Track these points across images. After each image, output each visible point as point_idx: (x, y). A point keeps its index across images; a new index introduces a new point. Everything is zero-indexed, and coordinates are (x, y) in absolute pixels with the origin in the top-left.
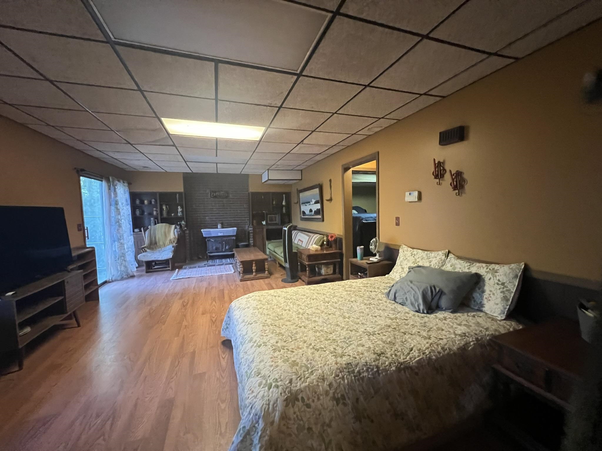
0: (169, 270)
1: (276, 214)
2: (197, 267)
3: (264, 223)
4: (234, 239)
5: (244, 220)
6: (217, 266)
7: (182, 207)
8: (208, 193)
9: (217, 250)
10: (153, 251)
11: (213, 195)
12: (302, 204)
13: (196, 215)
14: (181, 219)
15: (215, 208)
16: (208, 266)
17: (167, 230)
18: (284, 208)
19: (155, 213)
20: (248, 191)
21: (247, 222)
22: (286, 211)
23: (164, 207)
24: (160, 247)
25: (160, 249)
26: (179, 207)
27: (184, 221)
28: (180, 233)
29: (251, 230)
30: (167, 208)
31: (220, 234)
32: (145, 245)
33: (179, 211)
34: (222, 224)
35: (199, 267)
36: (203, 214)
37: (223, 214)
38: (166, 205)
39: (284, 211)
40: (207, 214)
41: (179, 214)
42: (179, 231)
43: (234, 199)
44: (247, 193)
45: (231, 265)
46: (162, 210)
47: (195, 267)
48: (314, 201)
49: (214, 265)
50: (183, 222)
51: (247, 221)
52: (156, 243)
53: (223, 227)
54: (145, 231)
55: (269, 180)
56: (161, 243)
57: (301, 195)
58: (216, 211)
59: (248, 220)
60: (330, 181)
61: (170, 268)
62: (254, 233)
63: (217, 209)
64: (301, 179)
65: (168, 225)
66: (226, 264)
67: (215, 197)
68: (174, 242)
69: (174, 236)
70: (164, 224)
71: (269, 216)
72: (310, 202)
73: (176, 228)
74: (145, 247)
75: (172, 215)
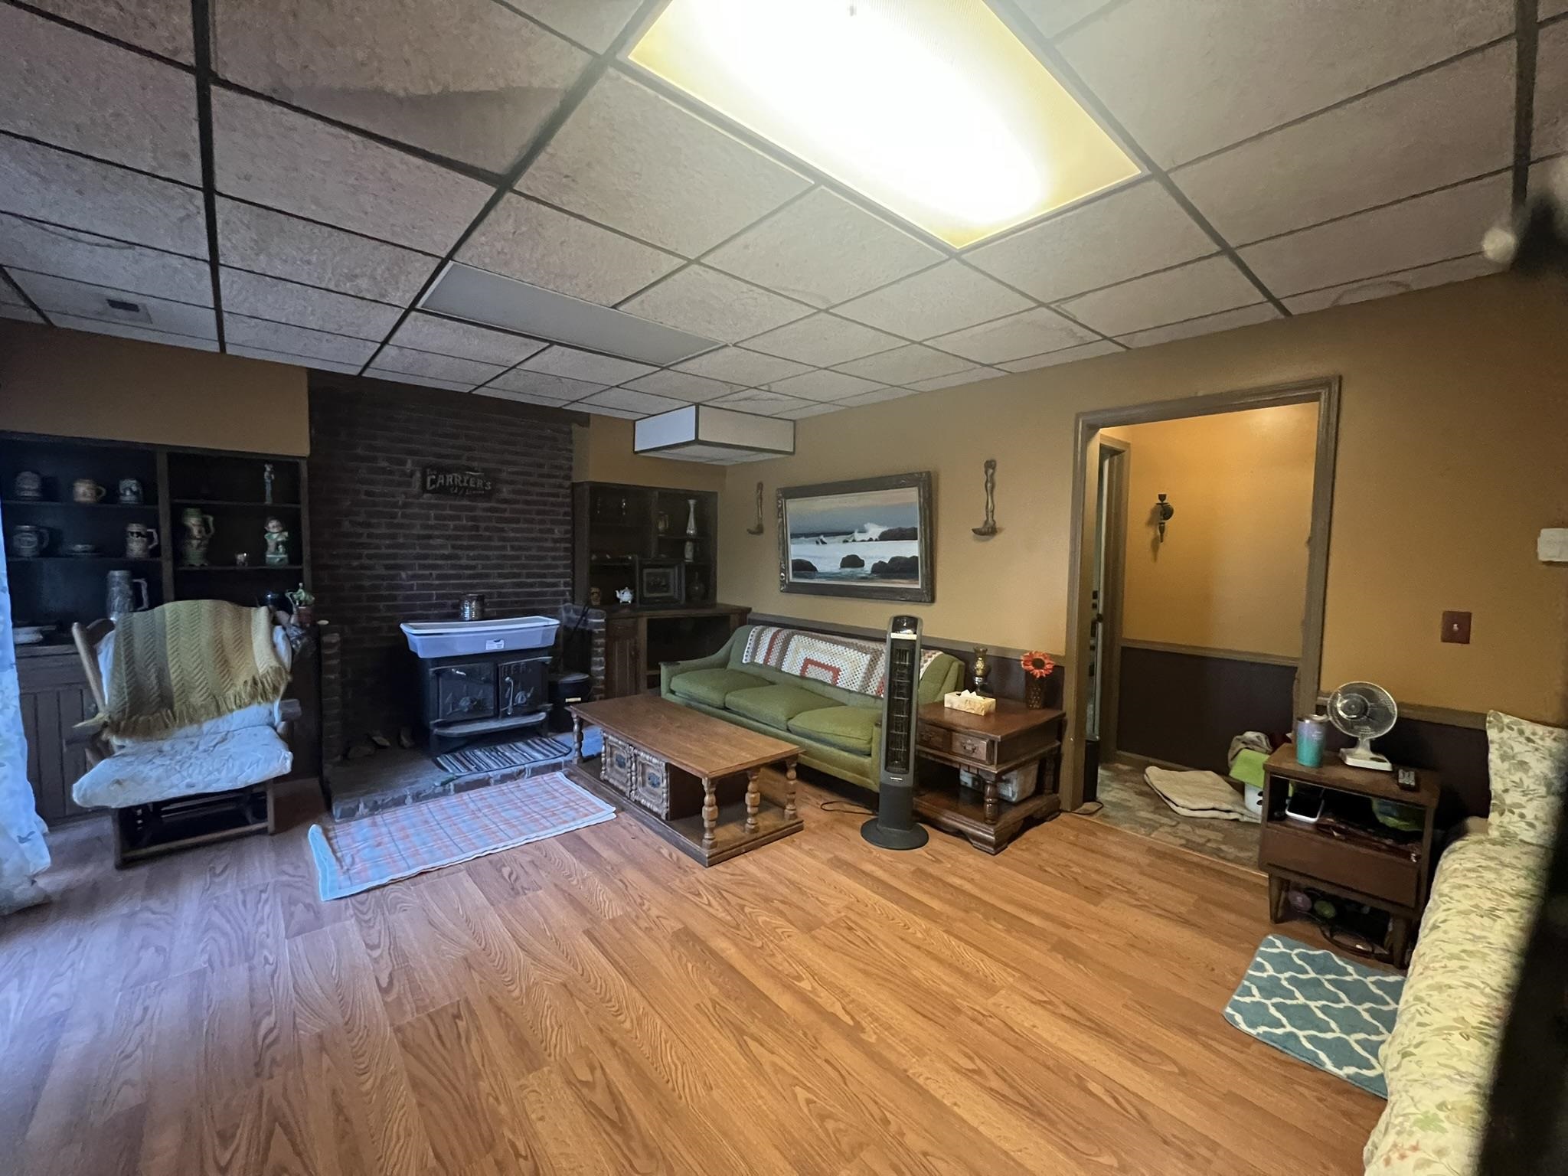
0: (263, 832)
1: (668, 567)
2: (409, 800)
3: (625, 596)
4: (543, 663)
5: (554, 585)
6: (497, 782)
7: (291, 524)
8: (412, 475)
9: (478, 712)
10: (155, 745)
11: (433, 482)
12: (795, 536)
13: (355, 563)
14: (287, 578)
15: (438, 537)
16: (459, 789)
17: (228, 632)
18: (689, 546)
19: (136, 547)
20: (568, 477)
21: (563, 593)
22: (695, 557)
23: (193, 522)
24: (192, 721)
25: (191, 729)
26: (273, 525)
27: (303, 588)
28: (304, 648)
29: (598, 625)
30: (205, 523)
31: (492, 646)
32: (102, 716)
33: (271, 544)
34: (480, 599)
35: (418, 798)
36: (388, 557)
37: (474, 558)
38: (204, 510)
39: (689, 555)
40: (405, 557)
41: (275, 556)
42: (299, 638)
43: (516, 502)
44: (567, 483)
45: (559, 775)
46: (180, 532)
47: (400, 802)
48: (875, 531)
49: (484, 783)
50: (302, 594)
51: (562, 588)
52: (166, 700)
53: (483, 616)
54: (93, 640)
55: (697, 441)
56: (197, 699)
57: (793, 506)
58: (442, 547)
59: (566, 584)
60: (990, 465)
61: (270, 823)
62: (610, 634)
63: (448, 538)
64: (792, 454)
65: (227, 607)
66: (536, 772)
67: (443, 491)
68: (275, 690)
69: (274, 663)
70: (206, 604)
71: (646, 571)
72: (851, 533)
73: (274, 622)
74: (105, 725)
75: (242, 557)
